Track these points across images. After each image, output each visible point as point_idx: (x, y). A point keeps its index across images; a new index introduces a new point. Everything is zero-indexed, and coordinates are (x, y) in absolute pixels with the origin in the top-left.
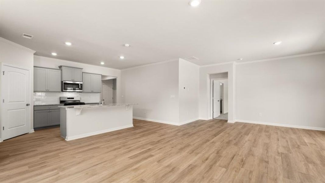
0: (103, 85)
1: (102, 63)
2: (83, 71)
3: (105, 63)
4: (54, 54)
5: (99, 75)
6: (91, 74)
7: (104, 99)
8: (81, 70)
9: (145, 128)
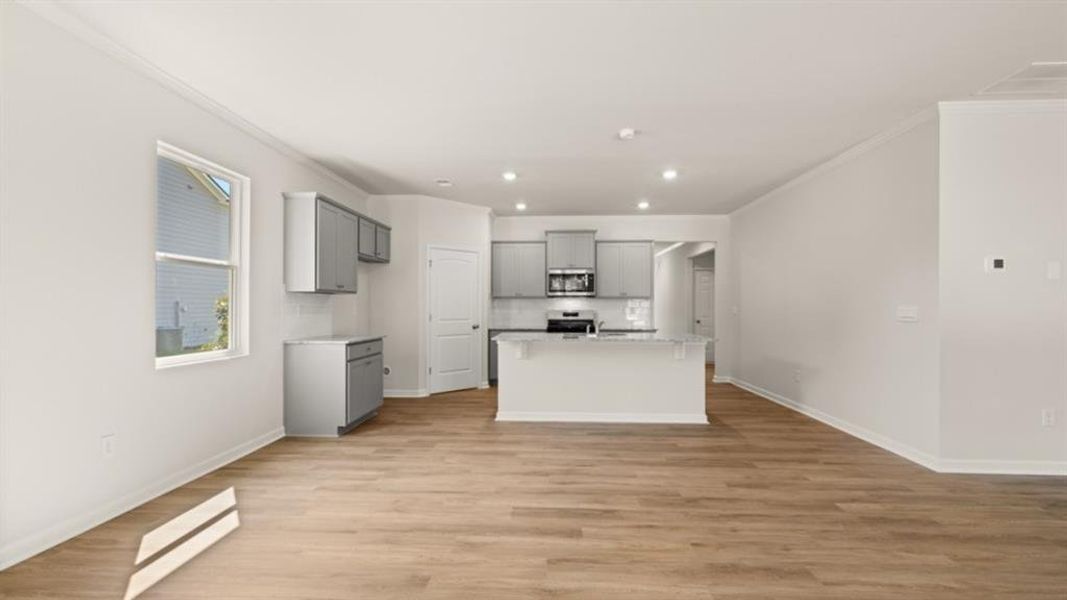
0: (698, 274)
1: (644, 205)
2: (596, 238)
3: (650, 204)
4: (521, 207)
5: (644, 244)
6: (621, 244)
7: (701, 319)
8: (591, 235)
9: (744, 438)
